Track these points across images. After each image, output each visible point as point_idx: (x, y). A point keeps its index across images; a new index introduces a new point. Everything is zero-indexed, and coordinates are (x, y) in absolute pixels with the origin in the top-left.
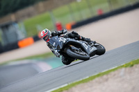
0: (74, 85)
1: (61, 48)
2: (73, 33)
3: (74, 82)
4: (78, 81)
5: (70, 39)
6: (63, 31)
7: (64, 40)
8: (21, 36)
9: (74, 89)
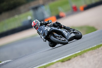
0: (85, 52)
1: (46, 35)
2: (56, 23)
3: (86, 49)
4: (88, 48)
5: (53, 28)
6: (48, 21)
7: (49, 29)
9: (85, 54)
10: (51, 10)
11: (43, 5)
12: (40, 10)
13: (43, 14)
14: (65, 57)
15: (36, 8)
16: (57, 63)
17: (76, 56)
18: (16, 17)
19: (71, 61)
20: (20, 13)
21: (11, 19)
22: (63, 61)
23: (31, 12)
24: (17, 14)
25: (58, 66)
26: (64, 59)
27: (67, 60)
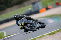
8: (40, 7)
10: (43, 5)
11: (38, 1)
12: (36, 5)
13: (38, 7)
14: (51, 32)
15: (34, 3)
16: (46, 36)
17: (58, 31)
18: (22, 8)
19: (55, 34)
20: (24, 6)
21: (19, 9)
22: (50, 35)
23: (31, 6)
24: (22, 7)
25: (47, 38)
26: (51, 33)
27: (53, 34)
